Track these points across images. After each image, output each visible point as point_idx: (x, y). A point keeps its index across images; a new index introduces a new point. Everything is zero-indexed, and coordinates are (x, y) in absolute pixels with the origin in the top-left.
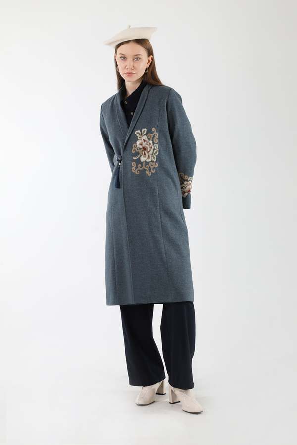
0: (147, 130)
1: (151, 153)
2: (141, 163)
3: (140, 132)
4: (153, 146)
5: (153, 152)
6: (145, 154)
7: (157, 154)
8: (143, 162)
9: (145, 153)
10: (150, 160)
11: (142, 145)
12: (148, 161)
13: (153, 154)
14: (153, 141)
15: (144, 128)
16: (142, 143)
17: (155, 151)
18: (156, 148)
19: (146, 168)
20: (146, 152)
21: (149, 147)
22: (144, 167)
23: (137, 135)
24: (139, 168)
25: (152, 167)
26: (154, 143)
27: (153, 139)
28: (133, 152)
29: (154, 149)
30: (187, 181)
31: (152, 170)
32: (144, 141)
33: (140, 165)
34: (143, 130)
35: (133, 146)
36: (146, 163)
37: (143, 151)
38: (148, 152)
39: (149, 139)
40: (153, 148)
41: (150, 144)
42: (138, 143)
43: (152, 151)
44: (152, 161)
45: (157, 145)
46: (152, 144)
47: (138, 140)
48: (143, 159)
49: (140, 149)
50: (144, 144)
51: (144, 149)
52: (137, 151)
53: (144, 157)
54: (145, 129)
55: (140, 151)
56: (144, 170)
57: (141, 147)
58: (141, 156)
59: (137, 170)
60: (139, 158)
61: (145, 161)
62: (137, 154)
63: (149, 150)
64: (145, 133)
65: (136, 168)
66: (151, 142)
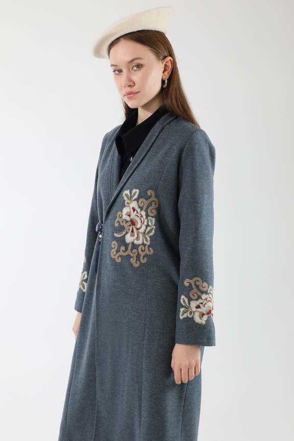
0: (139, 193)
1: (142, 230)
2: (126, 245)
3: (129, 194)
4: (146, 221)
5: (145, 230)
6: (133, 231)
7: (152, 234)
8: (129, 244)
9: (133, 228)
10: (140, 242)
11: (129, 216)
12: (136, 242)
13: (144, 233)
14: (146, 211)
15: (136, 188)
16: (130, 212)
17: (149, 228)
18: (150, 224)
19: (132, 255)
20: (135, 230)
21: (139, 221)
22: (129, 252)
23: (126, 198)
24: (121, 253)
25: (142, 254)
26: (147, 216)
27: (147, 208)
28: (116, 225)
29: (147, 226)
30: (206, 293)
31: (141, 257)
32: (134, 210)
33: (123, 248)
34: (134, 191)
35: (118, 215)
36: (134, 246)
37: (130, 226)
38: (138, 229)
39: (141, 209)
40: (146, 223)
41: (142, 216)
42: (125, 210)
43: (144, 227)
44: (143, 244)
45: (154, 220)
46: (144, 217)
47: (125, 206)
48: (129, 239)
49: (127, 222)
50: (133, 215)
51: (133, 223)
52: (122, 224)
53: (131, 236)
54: (137, 191)
55: (126, 225)
56: (129, 257)
57: (128, 219)
58: (127, 233)
59: (118, 255)
60: (124, 236)
61: (133, 243)
62: (121, 229)
63: (139, 226)
64: (136, 197)
65: (118, 251)
66: (143, 213)
